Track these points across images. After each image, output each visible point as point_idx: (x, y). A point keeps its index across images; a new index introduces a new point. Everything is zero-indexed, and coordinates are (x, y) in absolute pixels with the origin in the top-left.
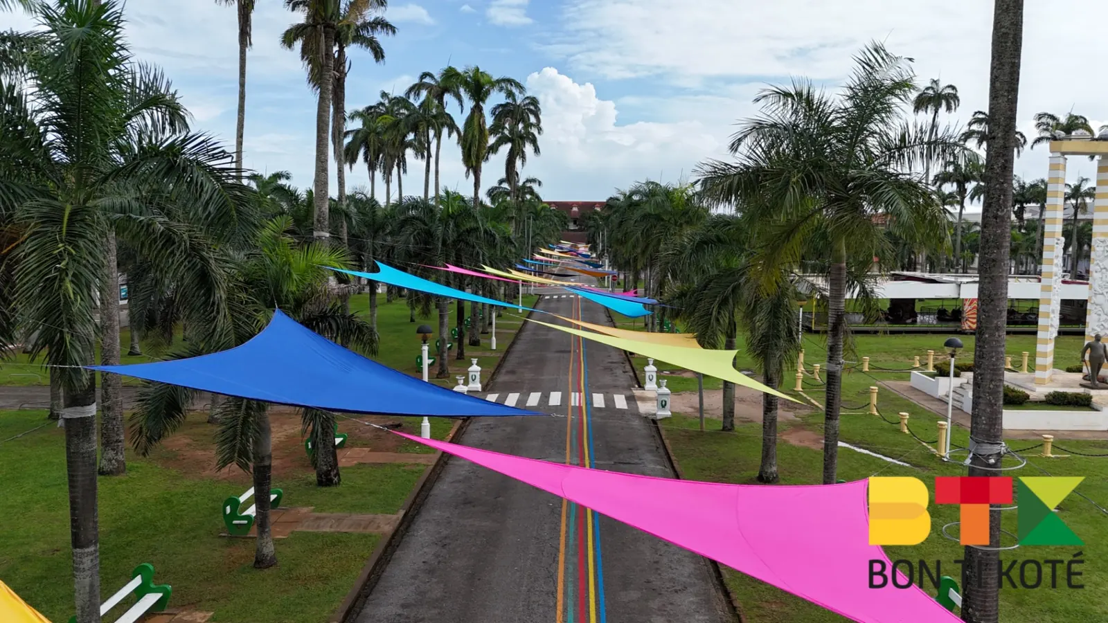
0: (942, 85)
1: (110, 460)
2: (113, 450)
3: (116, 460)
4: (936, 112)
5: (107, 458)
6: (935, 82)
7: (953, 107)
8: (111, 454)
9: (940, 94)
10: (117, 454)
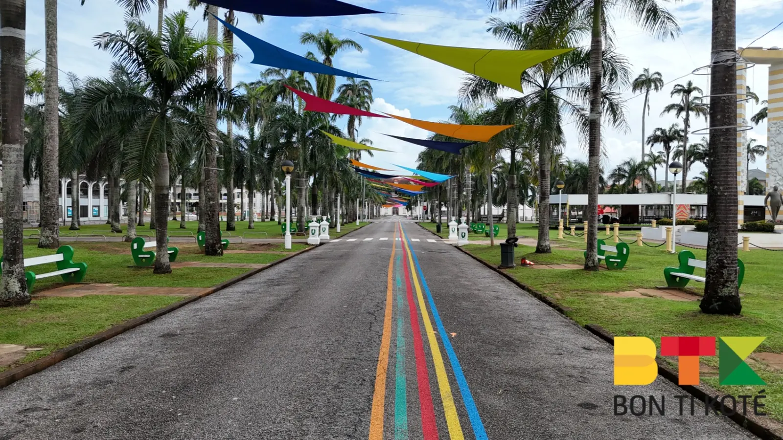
0: (651, 72)
1: (47, 237)
2: (50, 229)
3: (52, 238)
4: (648, 91)
5: (45, 235)
6: (646, 70)
7: (659, 88)
8: (48, 233)
9: (649, 79)
10: (53, 233)
